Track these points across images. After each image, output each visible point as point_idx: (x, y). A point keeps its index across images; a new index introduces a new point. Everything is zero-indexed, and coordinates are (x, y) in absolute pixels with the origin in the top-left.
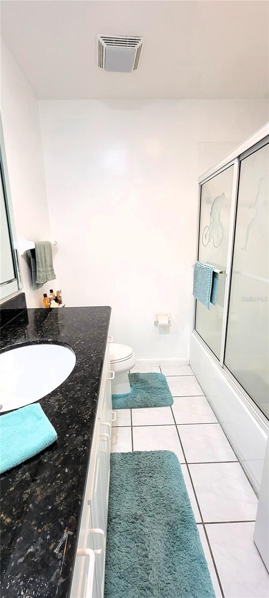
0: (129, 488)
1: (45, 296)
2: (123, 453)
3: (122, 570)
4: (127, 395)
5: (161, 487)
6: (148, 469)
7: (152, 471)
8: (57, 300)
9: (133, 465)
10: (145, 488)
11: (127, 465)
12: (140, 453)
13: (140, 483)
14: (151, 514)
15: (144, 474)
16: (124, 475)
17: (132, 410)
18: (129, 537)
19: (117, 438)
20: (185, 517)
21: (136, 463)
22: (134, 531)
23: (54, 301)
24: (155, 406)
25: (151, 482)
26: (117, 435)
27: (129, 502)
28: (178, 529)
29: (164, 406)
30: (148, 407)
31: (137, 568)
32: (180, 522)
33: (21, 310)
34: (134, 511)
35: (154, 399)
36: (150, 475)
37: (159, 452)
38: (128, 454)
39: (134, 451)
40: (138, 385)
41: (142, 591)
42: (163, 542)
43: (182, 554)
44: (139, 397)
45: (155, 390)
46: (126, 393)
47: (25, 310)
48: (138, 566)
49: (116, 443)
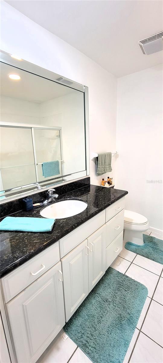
0: (112, 287)
1: (103, 180)
2: (119, 272)
3: (89, 313)
4: (139, 246)
5: (128, 298)
6: (126, 286)
7: (128, 288)
8: (109, 183)
9: (120, 280)
10: (119, 293)
11: (117, 278)
12: (127, 277)
13: (118, 289)
14: (115, 305)
15: (123, 287)
16: (113, 281)
17: (138, 255)
18: (99, 305)
19: (120, 264)
20: (131, 320)
21: (122, 280)
22: (102, 304)
23: (107, 183)
24: (153, 260)
25: (124, 293)
26: (122, 262)
27: (108, 293)
28: (124, 321)
29: (159, 263)
30: (149, 258)
31: (95, 318)
32: (127, 319)
33: (87, 185)
34: (108, 298)
35: (155, 256)
36: (126, 289)
37: (139, 283)
38: (121, 273)
39: (125, 274)
40: (151, 244)
41: (92, 327)
42: (113, 319)
43: (118, 331)
44: (146, 250)
45: (160, 252)
46: (139, 245)
47: (89, 185)
48: (96, 318)
49: (119, 265)
